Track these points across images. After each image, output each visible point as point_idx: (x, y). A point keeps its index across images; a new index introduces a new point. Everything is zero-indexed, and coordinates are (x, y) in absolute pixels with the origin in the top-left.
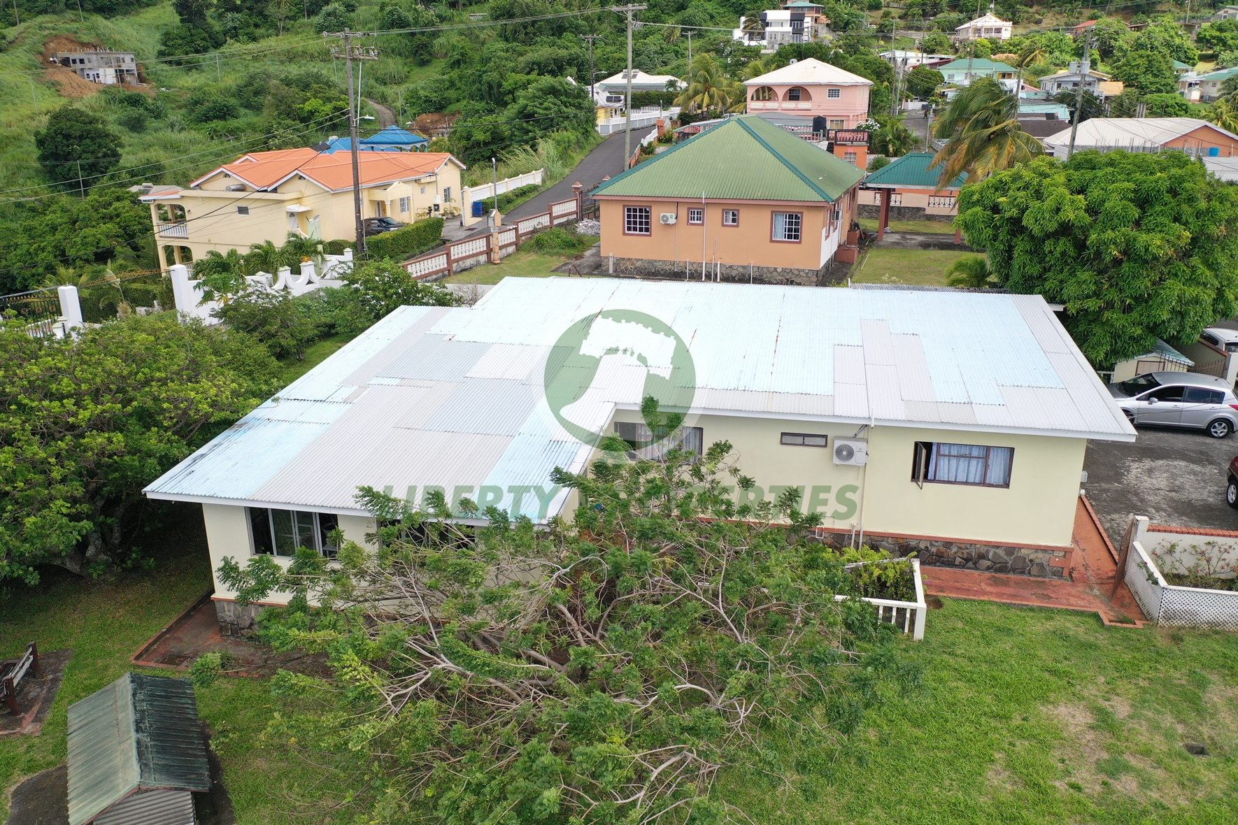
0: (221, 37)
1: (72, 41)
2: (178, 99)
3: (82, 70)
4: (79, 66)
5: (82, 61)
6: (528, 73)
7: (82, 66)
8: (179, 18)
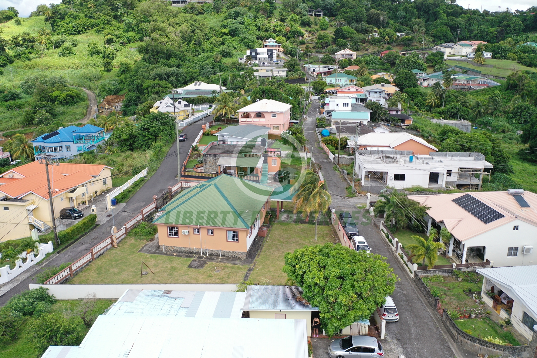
0: (13, 59)
6: (154, 80)
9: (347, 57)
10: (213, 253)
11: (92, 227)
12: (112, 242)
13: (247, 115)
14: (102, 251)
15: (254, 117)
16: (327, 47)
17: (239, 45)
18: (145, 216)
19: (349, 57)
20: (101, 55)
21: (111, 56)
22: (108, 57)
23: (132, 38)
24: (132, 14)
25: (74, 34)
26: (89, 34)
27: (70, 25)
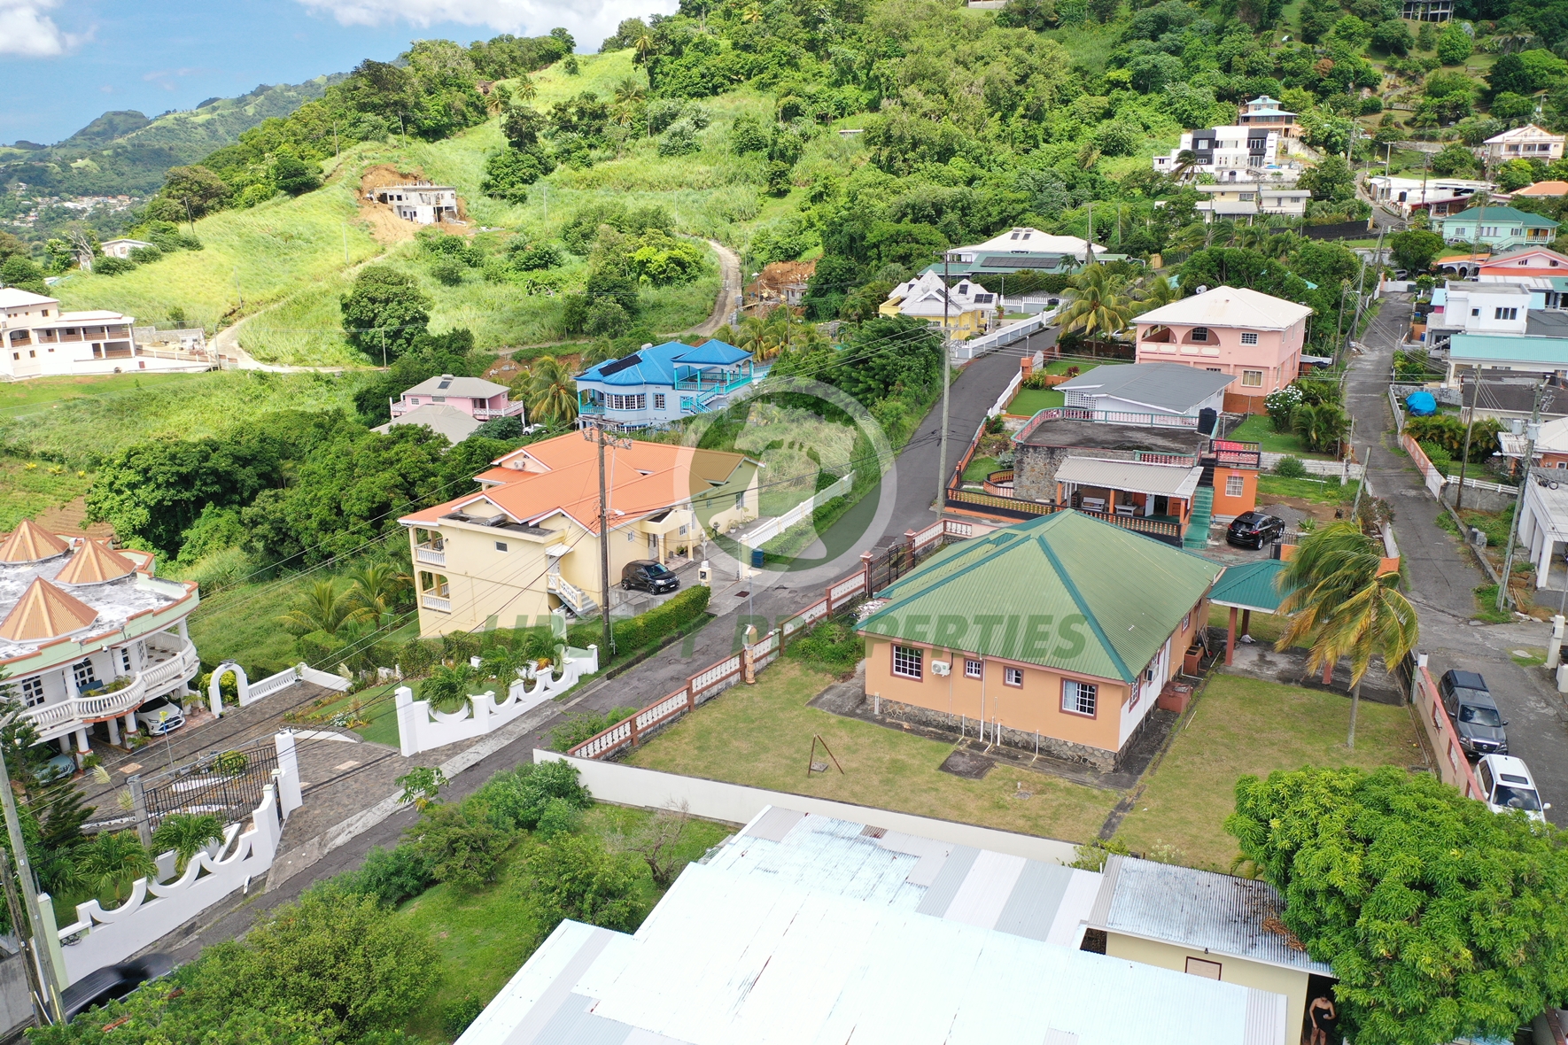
0: (552, 161)
1: (393, 173)
2: (498, 241)
3: (399, 207)
4: (396, 202)
5: (399, 198)
6: (900, 220)
7: (399, 203)
8: (507, 141)
9: (1529, 154)
10: (1017, 739)
11: (696, 620)
12: (743, 666)
13: (1162, 334)
14: (714, 690)
15: (1185, 342)
16: (1457, 120)
17: (1160, 118)
18: (834, 606)
19: (1537, 153)
20: (765, 151)
21: (790, 153)
22: (782, 156)
23: (850, 102)
24: (854, 34)
25: (701, 95)
26: (738, 93)
27: (694, 70)
